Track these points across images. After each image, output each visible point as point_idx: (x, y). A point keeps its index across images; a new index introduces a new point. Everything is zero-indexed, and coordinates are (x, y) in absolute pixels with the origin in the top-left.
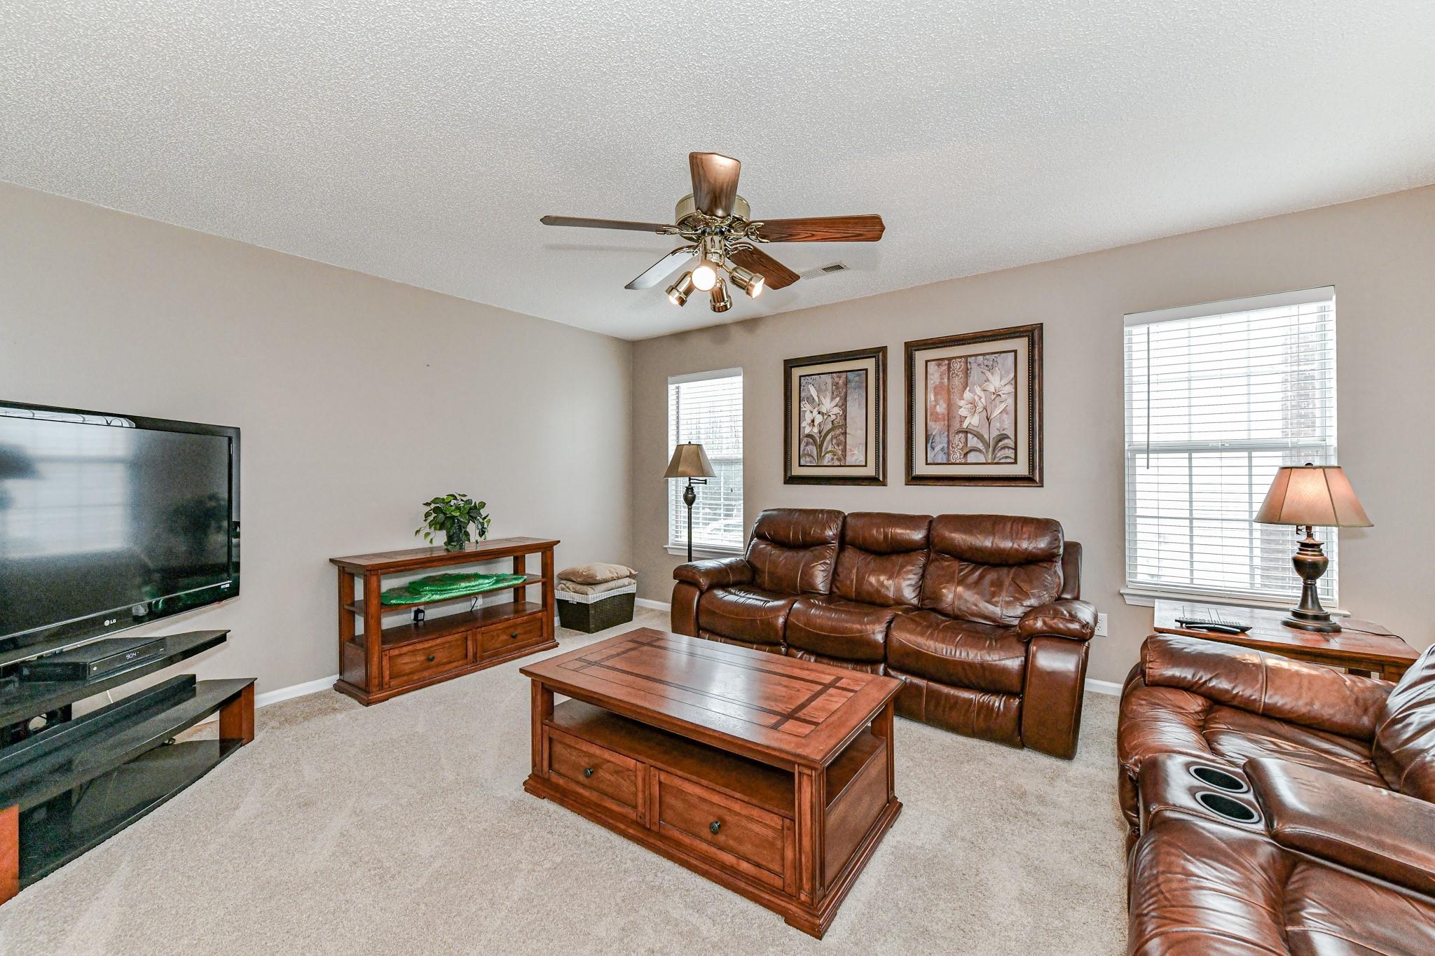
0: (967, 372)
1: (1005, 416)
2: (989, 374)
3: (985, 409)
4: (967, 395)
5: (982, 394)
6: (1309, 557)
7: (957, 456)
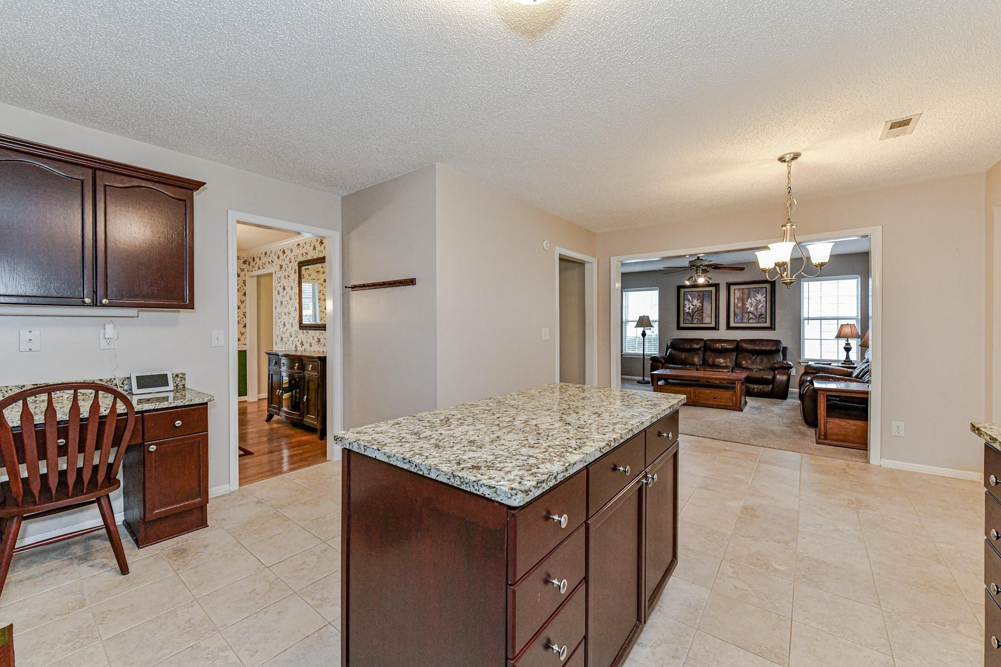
0: (749, 294)
1: (762, 308)
2: (757, 294)
3: (756, 305)
4: (749, 300)
5: (755, 300)
6: (848, 347)
7: (745, 320)
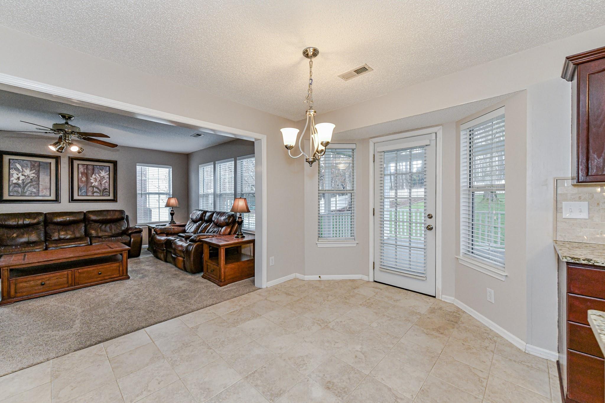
0: (93, 170)
1: (106, 183)
2: (101, 171)
3: (100, 181)
4: (93, 176)
5: (99, 177)
6: (172, 212)
7: (90, 194)
